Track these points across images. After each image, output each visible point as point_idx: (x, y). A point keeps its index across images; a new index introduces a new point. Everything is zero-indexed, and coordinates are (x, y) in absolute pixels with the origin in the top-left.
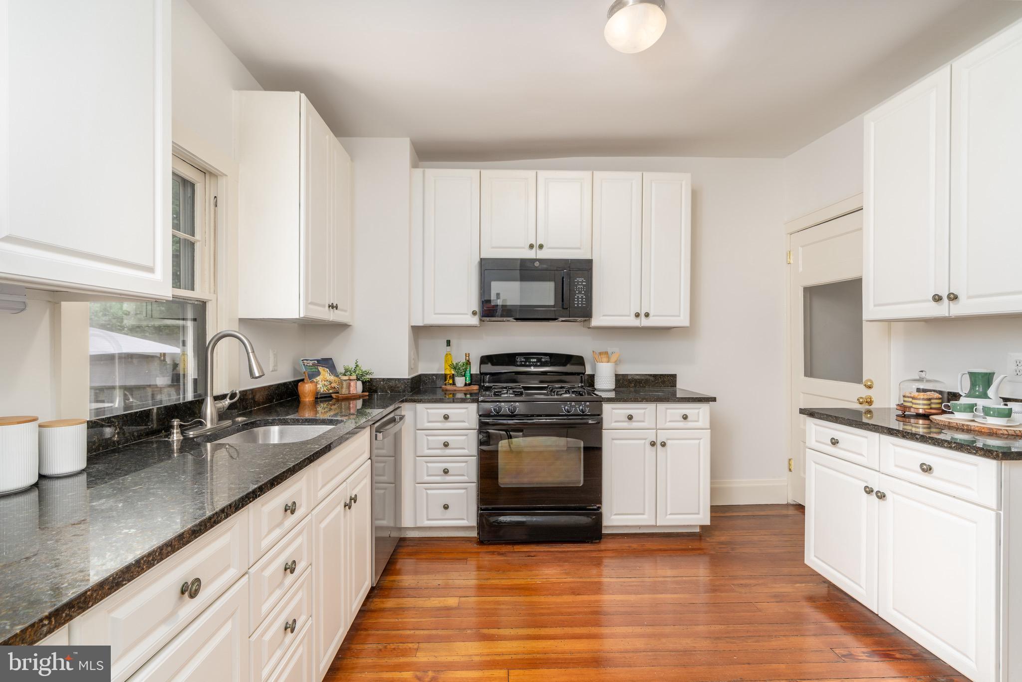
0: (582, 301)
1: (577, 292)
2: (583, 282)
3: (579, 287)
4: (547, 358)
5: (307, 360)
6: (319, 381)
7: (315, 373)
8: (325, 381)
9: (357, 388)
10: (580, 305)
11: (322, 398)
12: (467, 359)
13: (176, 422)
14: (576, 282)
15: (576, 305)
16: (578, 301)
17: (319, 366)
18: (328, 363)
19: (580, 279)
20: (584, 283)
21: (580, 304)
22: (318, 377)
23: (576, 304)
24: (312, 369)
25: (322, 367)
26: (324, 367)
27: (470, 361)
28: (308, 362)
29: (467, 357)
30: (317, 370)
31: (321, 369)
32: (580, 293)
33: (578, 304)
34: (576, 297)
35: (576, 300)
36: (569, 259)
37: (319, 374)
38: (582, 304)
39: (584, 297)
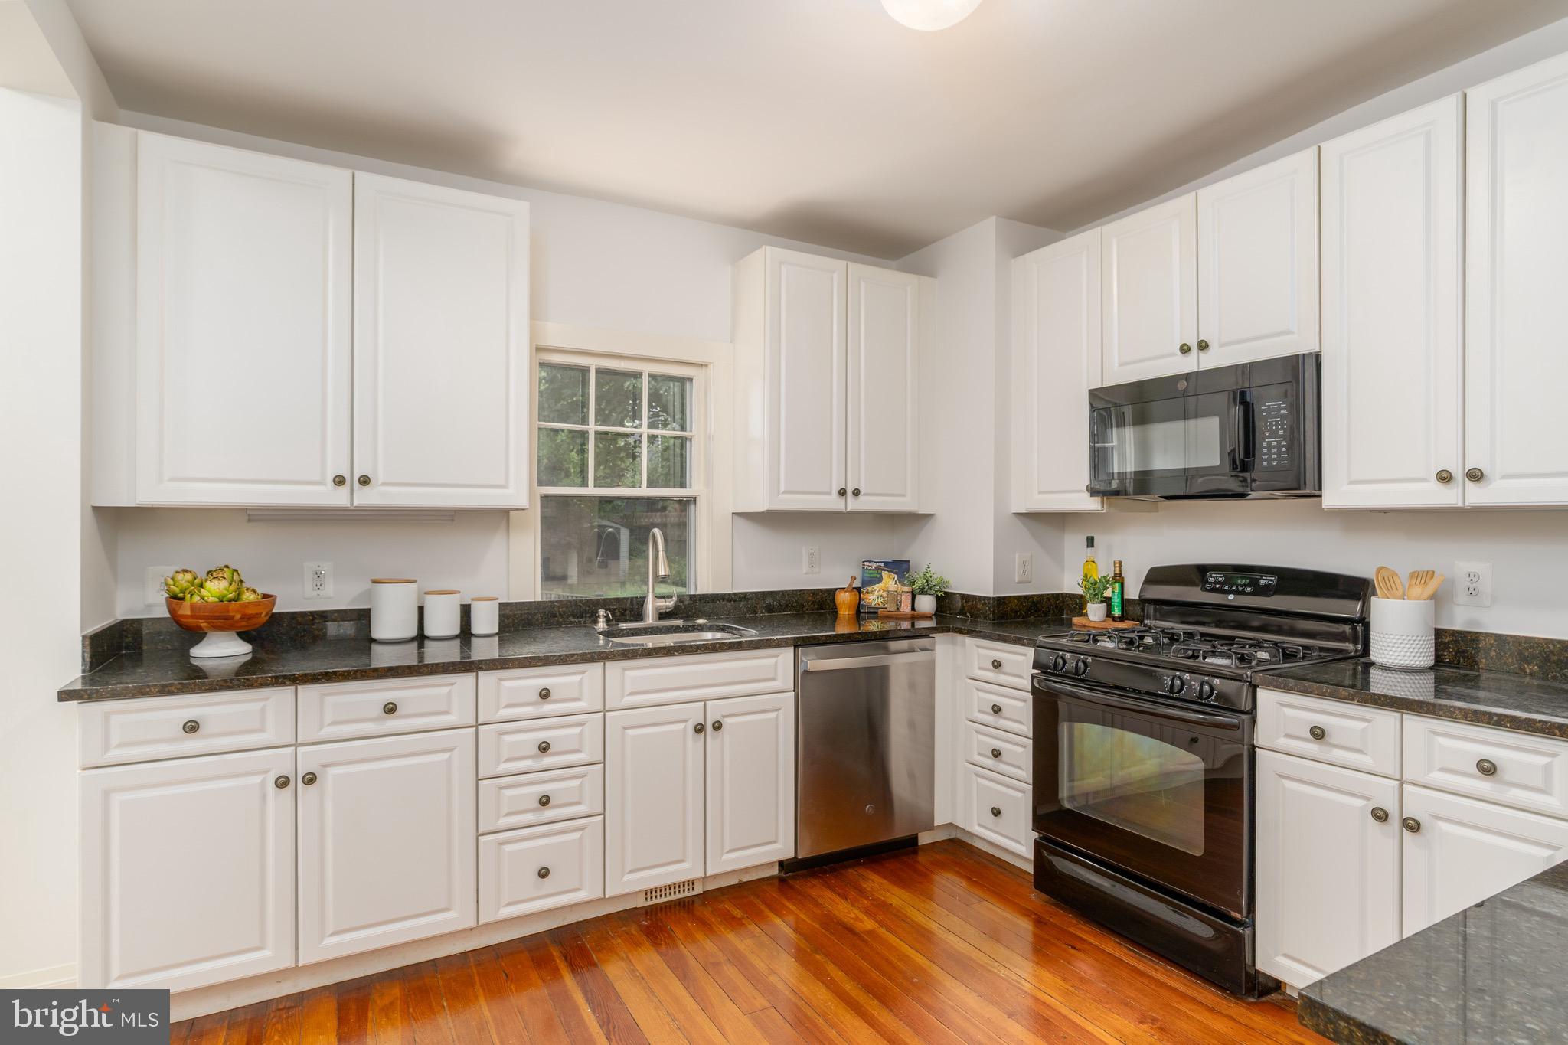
0: (1279, 453)
1: (1267, 433)
2: (1279, 408)
3: (1271, 423)
4: (1273, 580)
5: (870, 562)
6: (875, 590)
7: (874, 579)
8: (884, 591)
9: (926, 604)
10: (1275, 463)
11: (869, 613)
12: (1117, 572)
13: (601, 612)
14: (1265, 411)
15: (1265, 463)
16: (1270, 453)
17: (885, 570)
18: (900, 567)
19: (1274, 404)
20: (1282, 412)
21: (1275, 459)
22: (877, 585)
23: (1265, 460)
24: (871, 573)
25: (889, 571)
26: (892, 572)
27: (1123, 575)
28: (870, 564)
29: (1117, 569)
30: (878, 576)
31: (885, 574)
32: (1274, 434)
33: (1270, 460)
34: (1265, 444)
35: (1265, 451)
36: (1246, 364)
37: (880, 580)
38: (1279, 459)
39: (1284, 443)
